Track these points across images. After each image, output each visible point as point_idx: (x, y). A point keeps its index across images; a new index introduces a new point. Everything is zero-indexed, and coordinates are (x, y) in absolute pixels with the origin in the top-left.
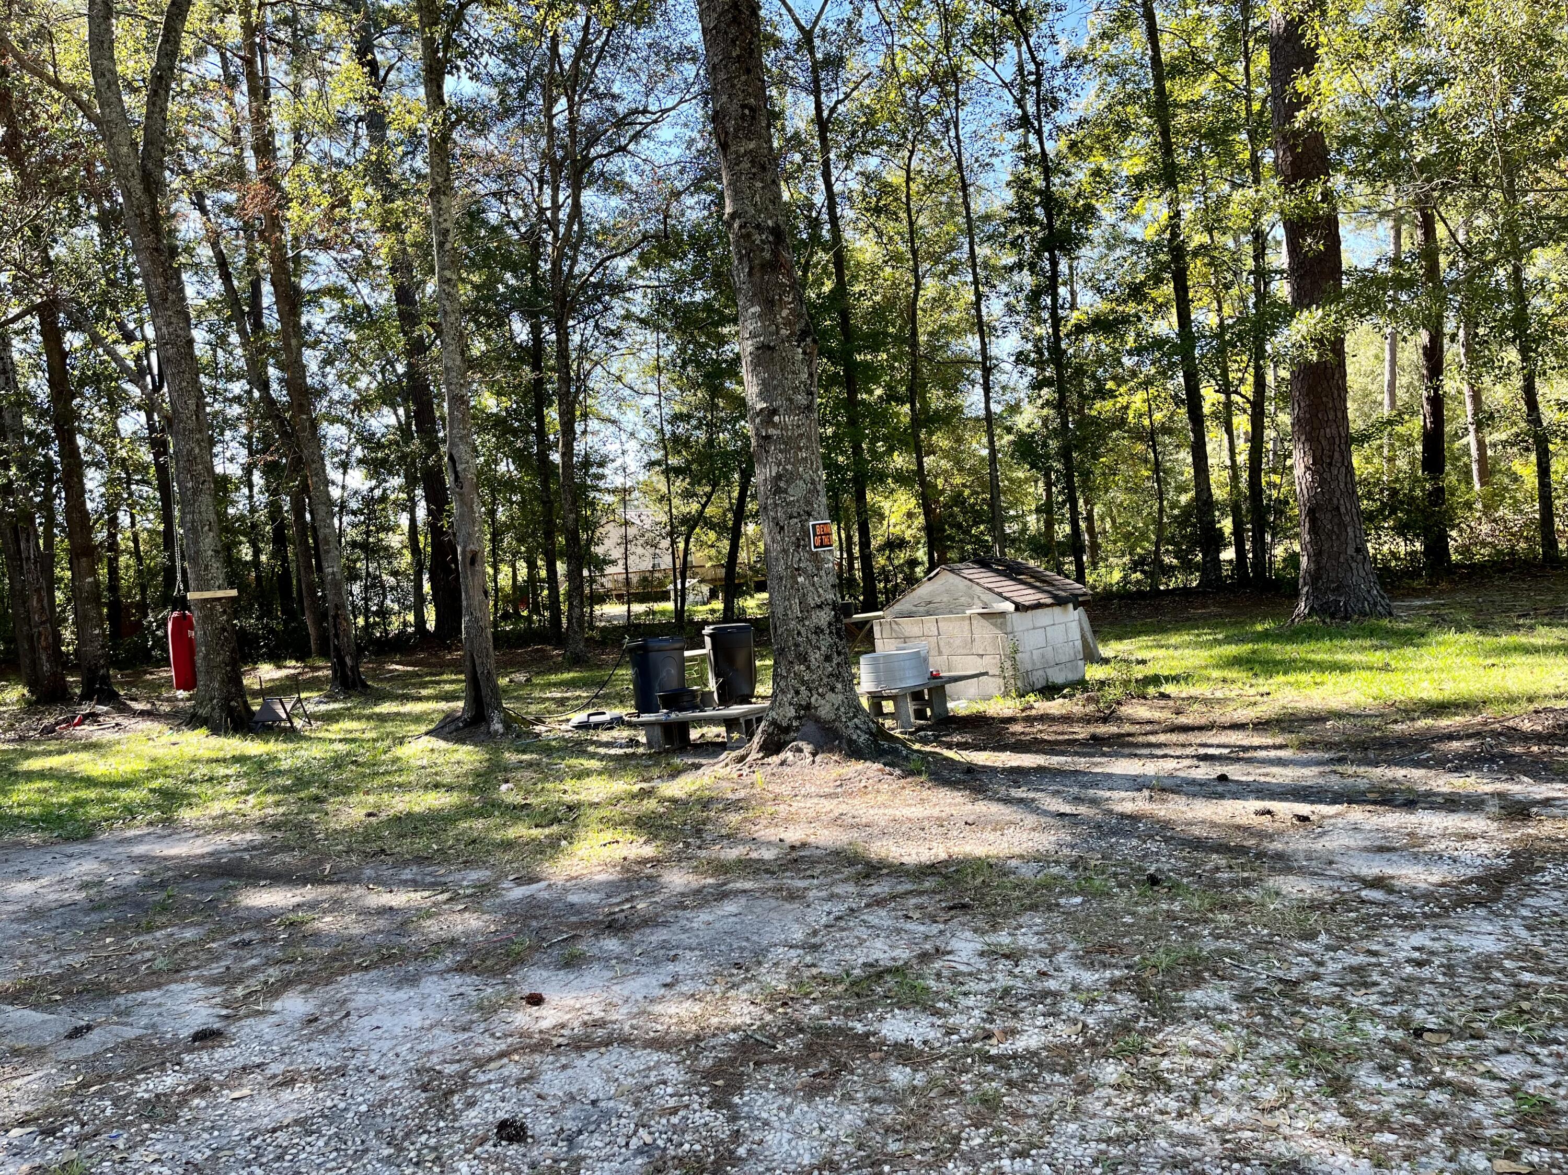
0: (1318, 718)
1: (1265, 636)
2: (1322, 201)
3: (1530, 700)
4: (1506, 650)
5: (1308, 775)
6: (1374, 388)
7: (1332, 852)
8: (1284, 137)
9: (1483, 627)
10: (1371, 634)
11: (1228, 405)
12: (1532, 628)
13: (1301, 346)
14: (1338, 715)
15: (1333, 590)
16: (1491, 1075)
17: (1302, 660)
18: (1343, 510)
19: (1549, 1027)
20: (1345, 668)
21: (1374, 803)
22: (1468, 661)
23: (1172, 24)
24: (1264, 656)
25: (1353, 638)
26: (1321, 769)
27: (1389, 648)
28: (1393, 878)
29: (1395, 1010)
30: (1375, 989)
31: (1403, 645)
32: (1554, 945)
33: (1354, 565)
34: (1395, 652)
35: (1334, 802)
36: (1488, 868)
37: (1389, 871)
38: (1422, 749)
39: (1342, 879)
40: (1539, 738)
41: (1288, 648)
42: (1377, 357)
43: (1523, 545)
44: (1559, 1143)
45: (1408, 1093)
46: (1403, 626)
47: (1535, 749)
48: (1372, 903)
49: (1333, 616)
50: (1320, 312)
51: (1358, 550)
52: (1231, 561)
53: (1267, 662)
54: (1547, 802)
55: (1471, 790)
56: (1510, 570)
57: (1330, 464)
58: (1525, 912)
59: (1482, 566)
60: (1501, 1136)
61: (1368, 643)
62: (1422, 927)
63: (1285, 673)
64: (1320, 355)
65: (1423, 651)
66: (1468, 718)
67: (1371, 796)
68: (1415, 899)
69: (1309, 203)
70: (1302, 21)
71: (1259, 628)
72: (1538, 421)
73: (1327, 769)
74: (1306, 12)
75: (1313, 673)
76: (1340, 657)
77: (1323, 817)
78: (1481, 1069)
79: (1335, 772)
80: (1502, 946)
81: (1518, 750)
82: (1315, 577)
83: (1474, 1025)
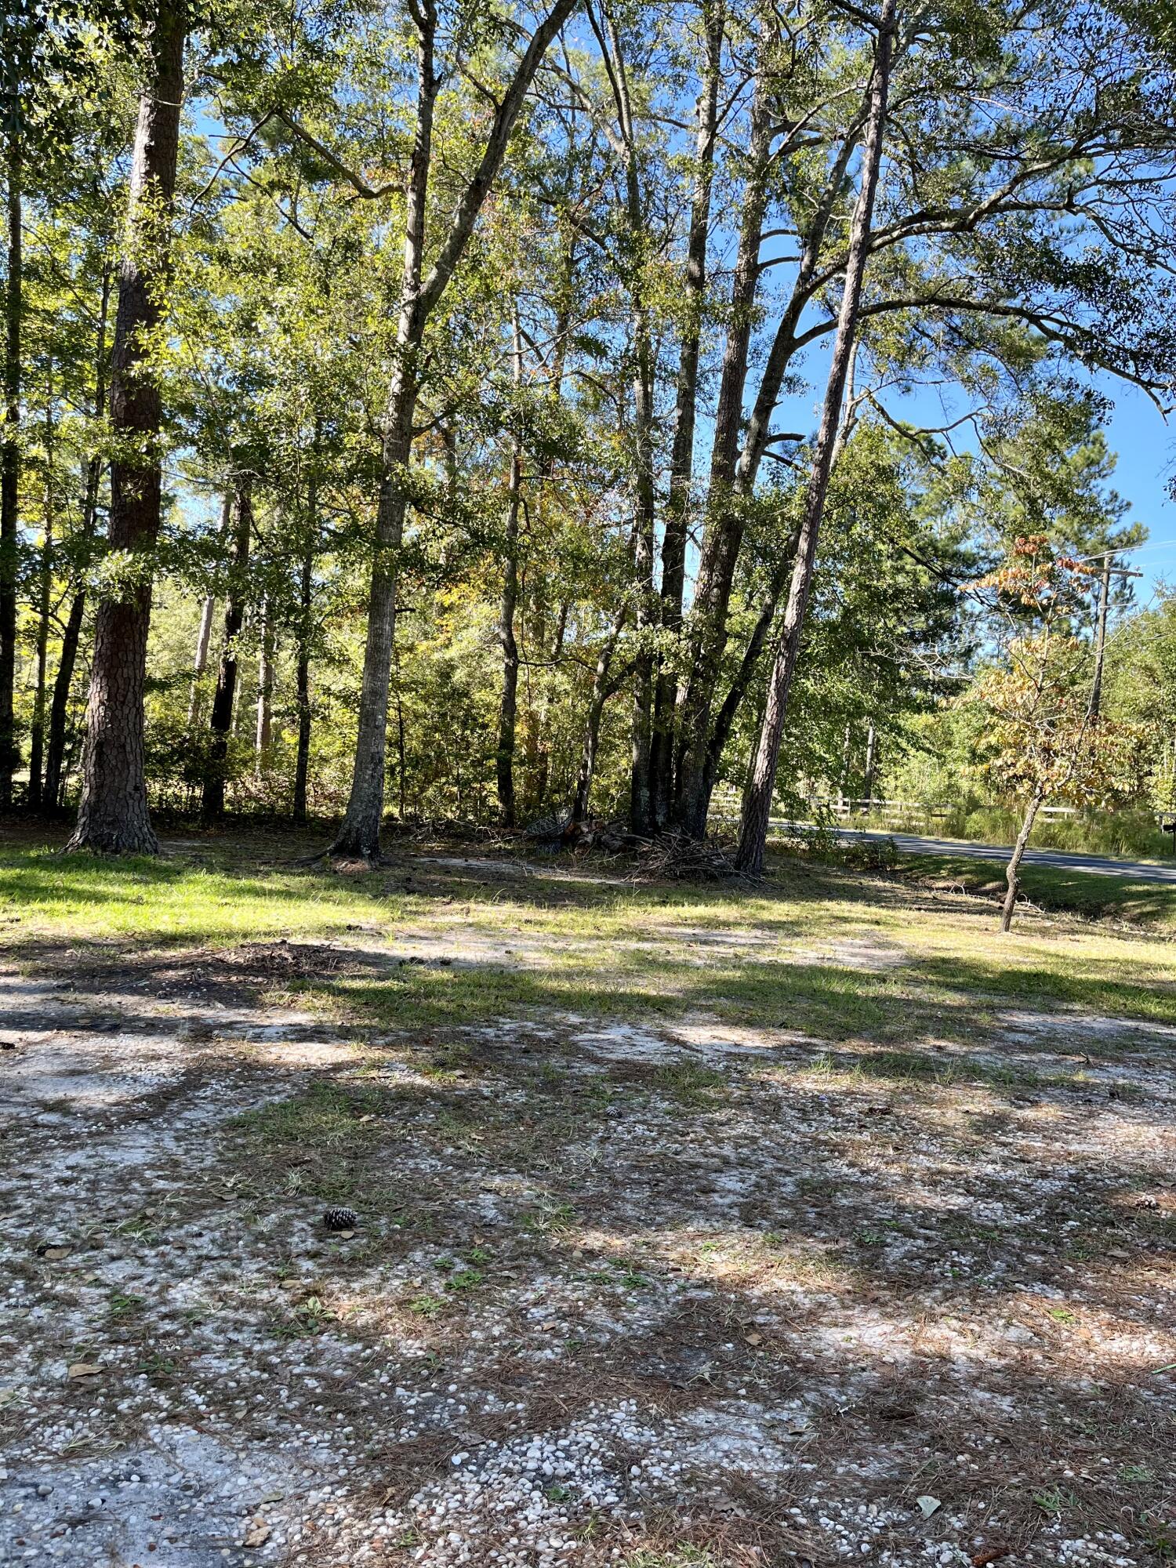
0: (59, 946)
1: (37, 862)
2: (147, 453)
3: (245, 936)
4: (241, 892)
5: (29, 1002)
6: (190, 642)
7: (24, 1079)
8: (121, 380)
9: (230, 870)
10: (135, 868)
11: (44, 627)
12: (267, 874)
13: (109, 584)
14: (79, 943)
15: (109, 824)
16: (98, 1283)
17: (65, 888)
18: (128, 748)
19: (164, 1229)
20: (99, 898)
21: (83, 1028)
22: (206, 899)
23: (37, 226)
24: (25, 883)
25: (118, 871)
26: (44, 996)
27: (147, 883)
28: (73, 1100)
29: (25, 1232)
30: (15, 1213)
31: (162, 880)
32: (195, 1153)
33: (131, 802)
34: (151, 886)
35: (45, 1028)
36: (161, 1085)
37: (73, 1094)
38: (144, 976)
39: (25, 1104)
40: (239, 969)
41: (55, 876)
42: (195, 615)
43: (281, 803)
44: (136, 1338)
45: (12, 1313)
46: (164, 863)
47: (234, 979)
48: (44, 1126)
49: (104, 849)
50: (130, 557)
51: (136, 789)
52: (22, 784)
53: (30, 889)
54: (230, 1025)
55: (172, 1015)
56: (267, 823)
57: (123, 703)
58: (179, 1125)
59: (246, 817)
60: (86, 1341)
61: (130, 877)
62: (82, 1146)
63: (43, 900)
64: (124, 598)
65: (174, 888)
66: (191, 949)
67: (82, 1022)
68: (87, 1119)
69: (135, 451)
70: (149, 278)
71: (33, 854)
72: (304, 700)
73: (51, 996)
74: (154, 271)
75: (69, 902)
76: (101, 888)
77: (29, 1044)
78: (90, 1277)
79: (57, 999)
80: (149, 1158)
81: (220, 979)
82: (93, 808)
83: (97, 1236)
